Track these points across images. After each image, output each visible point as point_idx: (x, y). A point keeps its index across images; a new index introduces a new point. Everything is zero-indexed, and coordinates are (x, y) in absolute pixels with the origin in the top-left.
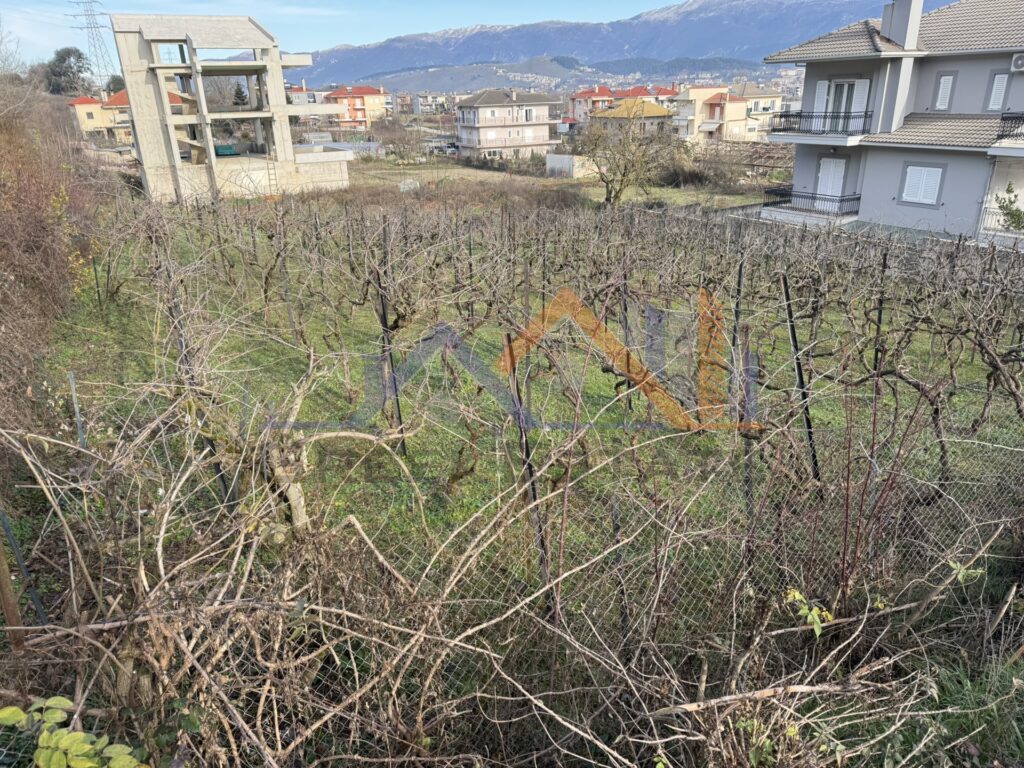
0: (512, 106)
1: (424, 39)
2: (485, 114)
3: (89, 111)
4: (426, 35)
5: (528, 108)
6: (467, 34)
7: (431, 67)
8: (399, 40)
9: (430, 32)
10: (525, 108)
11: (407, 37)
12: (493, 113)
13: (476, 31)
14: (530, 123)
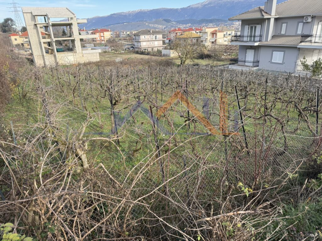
0: (151, 35)
1: (122, 14)
2: (142, 37)
3: (15, 38)
4: (123, 12)
5: (156, 35)
6: (136, 12)
7: (125, 23)
8: (114, 14)
9: (124, 12)
10: (155, 35)
11: (117, 13)
12: (145, 37)
13: (138, 12)
14: (156, 40)
